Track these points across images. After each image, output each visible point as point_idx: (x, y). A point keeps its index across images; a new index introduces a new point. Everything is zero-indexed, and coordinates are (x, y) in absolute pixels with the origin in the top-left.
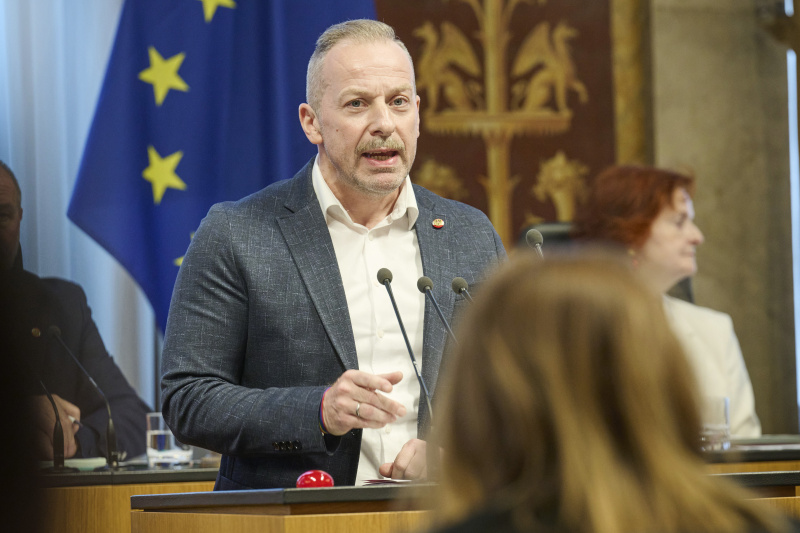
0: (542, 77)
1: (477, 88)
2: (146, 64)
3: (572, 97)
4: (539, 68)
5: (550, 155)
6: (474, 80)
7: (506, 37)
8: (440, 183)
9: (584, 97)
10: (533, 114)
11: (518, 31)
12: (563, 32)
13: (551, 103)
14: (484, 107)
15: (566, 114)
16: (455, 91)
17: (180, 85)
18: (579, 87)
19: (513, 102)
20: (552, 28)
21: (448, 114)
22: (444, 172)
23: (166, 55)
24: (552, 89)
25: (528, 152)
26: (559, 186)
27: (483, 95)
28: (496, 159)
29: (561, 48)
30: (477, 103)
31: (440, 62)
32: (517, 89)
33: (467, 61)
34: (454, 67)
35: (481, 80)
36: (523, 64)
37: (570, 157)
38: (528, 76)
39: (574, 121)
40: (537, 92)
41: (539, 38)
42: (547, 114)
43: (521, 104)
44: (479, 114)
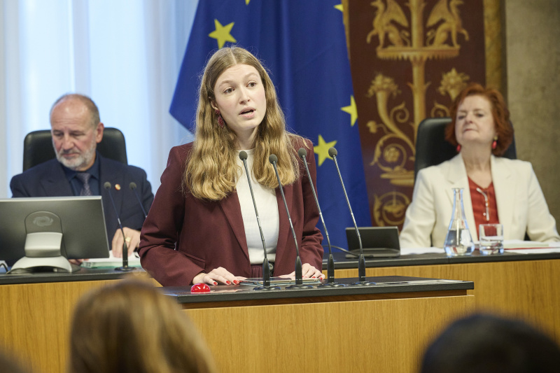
0: (444, 27)
1: (407, 34)
2: (213, 29)
3: (460, 36)
4: (442, 22)
5: (449, 70)
6: (405, 29)
7: (423, 6)
8: (385, 86)
9: (467, 38)
10: (439, 47)
12: (455, 1)
13: (448, 41)
14: (411, 45)
15: (457, 47)
16: (394, 35)
17: (232, 39)
18: (464, 32)
19: (427, 41)
21: (390, 48)
22: (388, 80)
23: (224, 24)
24: (449, 33)
25: (435, 69)
26: (453, 87)
27: (410, 38)
28: (417, 72)
30: (407, 42)
31: (385, 20)
32: (429, 34)
33: (401, 19)
34: (393, 22)
35: (409, 29)
36: (433, 20)
37: (459, 71)
38: (436, 27)
39: (461, 51)
40: (440, 35)
41: (442, 7)
42: (446, 47)
43: (432, 42)
44: (408, 48)
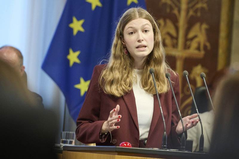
0: (196, 40)
1: (175, 41)
3: (205, 47)
4: (195, 37)
5: (196, 65)
6: (175, 39)
7: (186, 26)
9: (209, 48)
10: (192, 51)
11: (190, 24)
12: (204, 26)
13: (198, 48)
15: (202, 52)
16: (168, 41)
17: (82, 30)
18: (208, 44)
19: (186, 47)
20: (201, 24)
23: (78, 20)
24: (199, 44)
26: (198, 75)
27: (177, 44)
29: (204, 31)
30: (175, 46)
31: (165, 31)
32: (188, 43)
33: (173, 32)
34: (169, 34)
35: (177, 38)
36: (191, 35)
37: (203, 66)
38: (192, 39)
39: (205, 55)
40: (194, 44)
41: (197, 27)
42: (196, 52)
43: (189, 48)
